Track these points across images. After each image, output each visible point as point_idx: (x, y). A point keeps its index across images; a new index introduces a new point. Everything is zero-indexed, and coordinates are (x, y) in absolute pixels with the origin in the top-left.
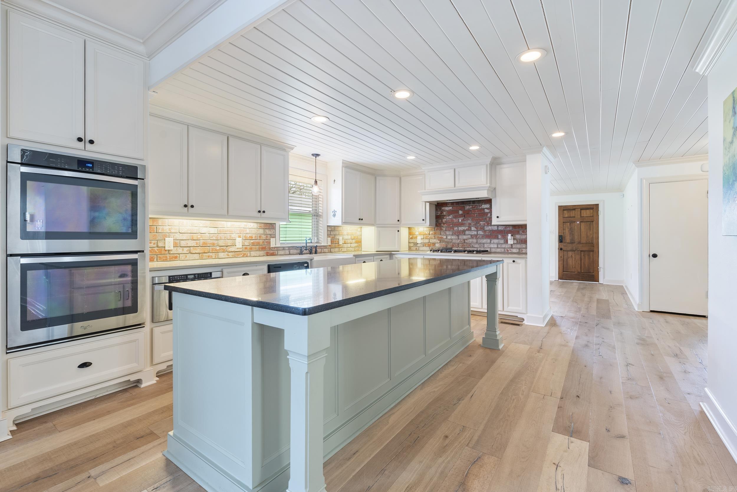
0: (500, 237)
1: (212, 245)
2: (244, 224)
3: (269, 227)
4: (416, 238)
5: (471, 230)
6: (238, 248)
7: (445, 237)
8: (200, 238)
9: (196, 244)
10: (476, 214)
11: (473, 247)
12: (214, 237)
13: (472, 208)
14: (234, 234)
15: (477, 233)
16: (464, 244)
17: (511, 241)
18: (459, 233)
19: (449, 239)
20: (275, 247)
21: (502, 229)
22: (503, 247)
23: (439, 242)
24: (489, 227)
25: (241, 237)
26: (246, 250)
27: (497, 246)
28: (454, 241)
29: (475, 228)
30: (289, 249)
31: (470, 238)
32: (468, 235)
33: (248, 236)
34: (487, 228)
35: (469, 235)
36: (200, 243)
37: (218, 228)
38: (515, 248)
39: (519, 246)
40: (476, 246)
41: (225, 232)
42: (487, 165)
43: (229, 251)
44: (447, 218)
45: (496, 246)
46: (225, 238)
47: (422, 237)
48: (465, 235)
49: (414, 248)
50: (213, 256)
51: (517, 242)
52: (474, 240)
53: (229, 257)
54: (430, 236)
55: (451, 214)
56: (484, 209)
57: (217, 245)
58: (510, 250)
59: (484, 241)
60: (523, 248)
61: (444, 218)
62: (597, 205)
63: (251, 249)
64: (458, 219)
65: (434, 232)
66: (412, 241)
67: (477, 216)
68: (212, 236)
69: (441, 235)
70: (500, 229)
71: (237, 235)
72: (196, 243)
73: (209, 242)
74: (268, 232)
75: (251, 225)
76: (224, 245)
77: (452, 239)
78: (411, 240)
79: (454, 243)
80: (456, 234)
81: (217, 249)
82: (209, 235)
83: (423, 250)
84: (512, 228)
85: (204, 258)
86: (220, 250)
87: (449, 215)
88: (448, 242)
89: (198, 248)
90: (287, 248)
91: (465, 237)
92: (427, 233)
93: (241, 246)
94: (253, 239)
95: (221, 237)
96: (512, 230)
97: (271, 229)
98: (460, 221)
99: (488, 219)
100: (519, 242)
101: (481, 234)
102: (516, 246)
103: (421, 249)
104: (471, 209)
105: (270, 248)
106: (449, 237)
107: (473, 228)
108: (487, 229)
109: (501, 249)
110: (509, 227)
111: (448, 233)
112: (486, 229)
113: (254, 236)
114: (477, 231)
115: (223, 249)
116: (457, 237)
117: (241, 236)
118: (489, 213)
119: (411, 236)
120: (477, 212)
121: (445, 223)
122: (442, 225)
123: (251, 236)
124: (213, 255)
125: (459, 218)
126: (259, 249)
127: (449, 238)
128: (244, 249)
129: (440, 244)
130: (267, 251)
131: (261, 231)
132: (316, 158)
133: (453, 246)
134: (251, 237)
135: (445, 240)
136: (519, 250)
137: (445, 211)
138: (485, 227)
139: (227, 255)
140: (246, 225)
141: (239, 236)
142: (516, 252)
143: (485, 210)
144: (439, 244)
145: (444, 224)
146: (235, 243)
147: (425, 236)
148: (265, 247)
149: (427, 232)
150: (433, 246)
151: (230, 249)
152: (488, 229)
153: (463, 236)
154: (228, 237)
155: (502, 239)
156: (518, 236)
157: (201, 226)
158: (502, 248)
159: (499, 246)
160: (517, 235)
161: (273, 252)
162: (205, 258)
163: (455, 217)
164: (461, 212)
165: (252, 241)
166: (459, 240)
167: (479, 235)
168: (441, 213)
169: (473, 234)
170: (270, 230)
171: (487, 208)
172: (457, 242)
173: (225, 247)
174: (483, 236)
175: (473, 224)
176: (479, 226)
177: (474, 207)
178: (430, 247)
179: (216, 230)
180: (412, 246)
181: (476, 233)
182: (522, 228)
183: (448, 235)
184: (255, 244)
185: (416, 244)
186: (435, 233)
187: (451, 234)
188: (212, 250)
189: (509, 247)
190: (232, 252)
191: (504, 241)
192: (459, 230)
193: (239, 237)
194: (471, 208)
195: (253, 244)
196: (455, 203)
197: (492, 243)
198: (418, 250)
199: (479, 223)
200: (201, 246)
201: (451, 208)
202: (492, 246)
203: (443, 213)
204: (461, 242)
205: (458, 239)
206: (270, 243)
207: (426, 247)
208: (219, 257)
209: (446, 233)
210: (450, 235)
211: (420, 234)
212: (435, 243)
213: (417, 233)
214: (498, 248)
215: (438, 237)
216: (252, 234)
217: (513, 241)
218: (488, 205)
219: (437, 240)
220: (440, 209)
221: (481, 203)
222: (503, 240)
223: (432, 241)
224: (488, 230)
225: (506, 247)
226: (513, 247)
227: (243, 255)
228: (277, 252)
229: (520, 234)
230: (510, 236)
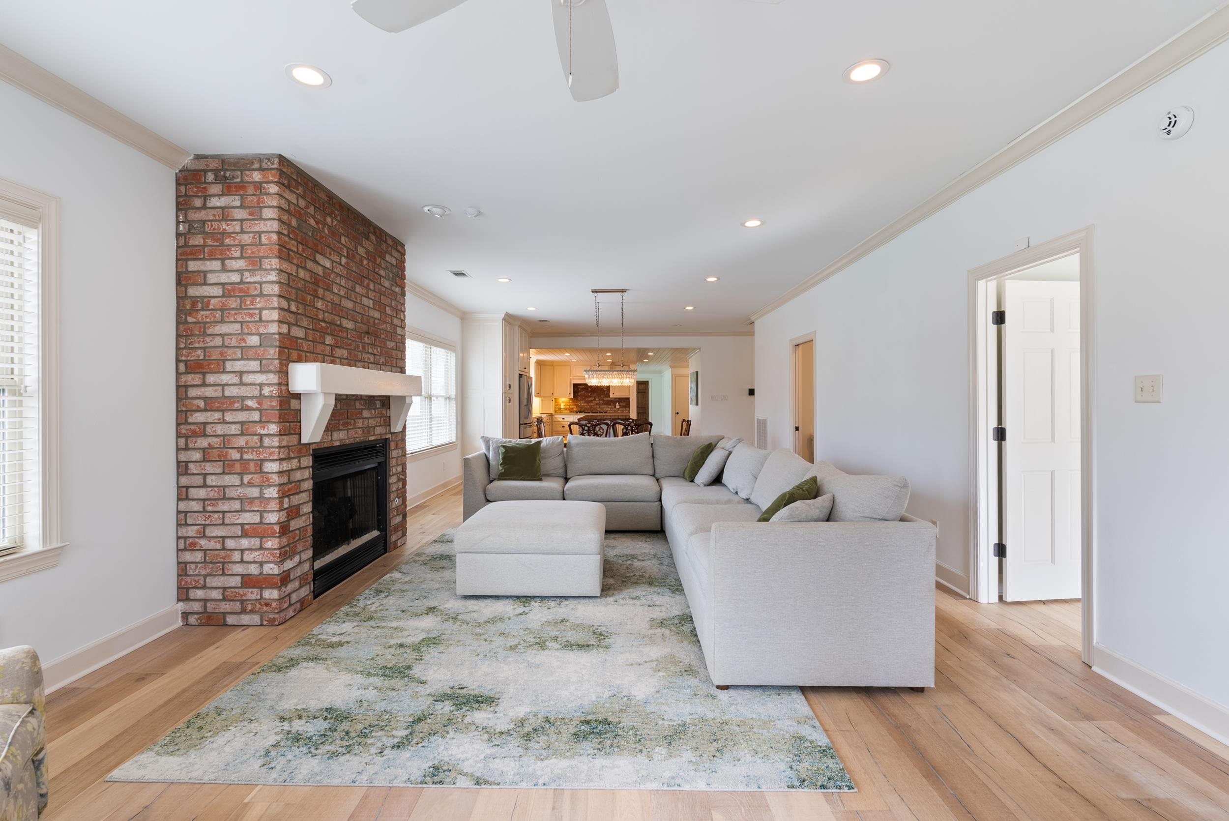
4: (560, 405)
5: (597, 400)
7: (580, 404)
10: (599, 391)
16: (592, 408)
17: (618, 407)
18: (588, 402)
29: (600, 400)
31: (595, 405)
32: (594, 403)
34: (605, 399)
38: (619, 410)
39: (622, 409)
40: (599, 409)
44: (581, 392)
48: (592, 402)
49: (559, 411)
52: (598, 406)
54: (570, 403)
55: (584, 390)
59: (603, 406)
61: (578, 394)
62: (648, 381)
66: (557, 407)
69: (577, 403)
70: (612, 400)
79: (586, 408)
84: (618, 400)
88: (582, 408)
91: (592, 404)
92: (567, 402)
98: (589, 395)
99: (605, 394)
103: (563, 412)
106: (582, 404)
114: (602, 401)
116: (587, 404)
119: (557, 404)
121: (580, 396)
122: (577, 398)
137: (578, 390)
143: (604, 389)
147: (566, 404)
156: (621, 404)
163: (586, 392)
164: (590, 390)
167: (600, 403)
168: (576, 391)
175: (595, 397)
178: (570, 411)
180: (557, 410)
185: (560, 409)
186: (573, 402)
189: (616, 410)
197: (608, 408)
199: (600, 396)
201: (583, 387)
207: (567, 411)
209: (580, 402)
211: (563, 402)
212: (575, 408)
213: (561, 402)
220: (576, 388)
223: (571, 406)
230: (617, 404)
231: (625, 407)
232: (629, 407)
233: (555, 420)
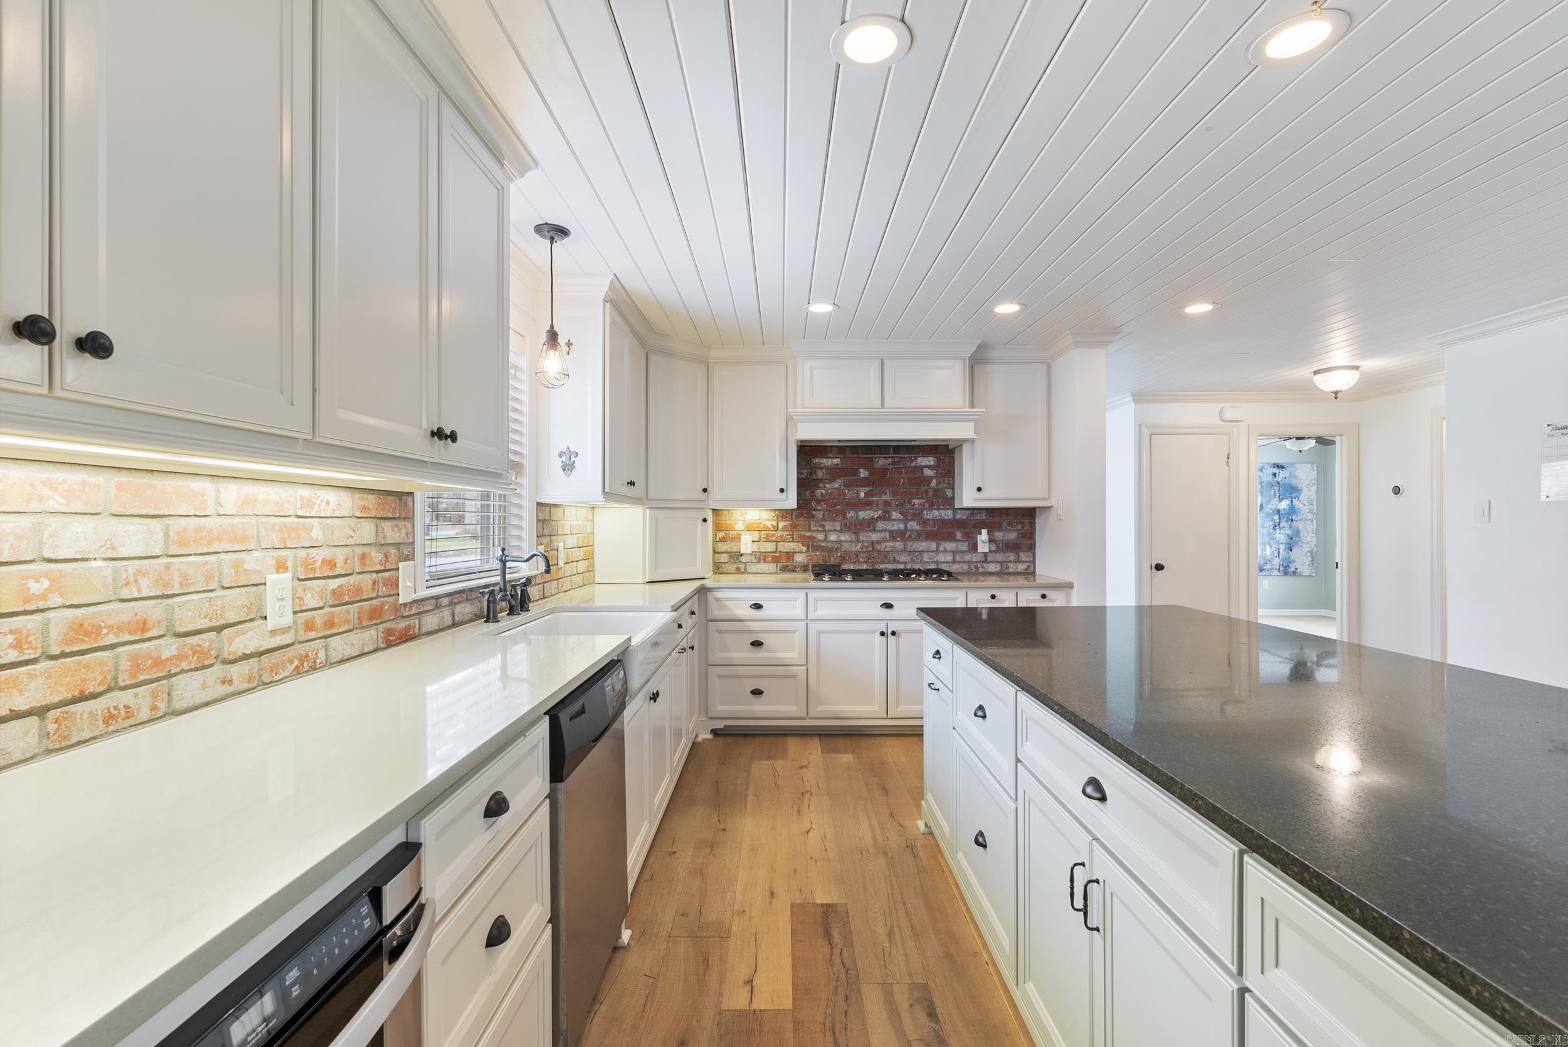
0: (959, 535)
1: (131, 633)
2: (302, 497)
3: (394, 512)
4: (738, 538)
5: (890, 519)
6: (273, 632)
7: (821, 537)
8: (44, 597)
9: (18, 645)
10: (902, 480)
11: (895, 561)
12: (144, 582)
13: (893, 463)
14: (257, 554)
15: (906, 527)
16: (872, 553)
17: (983, 547)
18: (859, 527)
19: (832, 541)
20: (415, 602)
21: (964, 517)
22: (966, 561)
23: (804, 549)
24: (934, 511)
25: (286, 569)
26: (312, 635)
27: (954, 557)
28: (846, 547)
29: (901, 513)
30: (451, 604)
31: (888, 539)
32: (882, 531)
33: (320, 555)
34: (931, 515)
35: (886, 530)
36: (45, 631)
37: (164, 519)
38: (992, 562)
39: (1000, 557)
40: (903, 558)
41: (210, 543)
42: (964, 360)
43: (231, 657)
44: (828, 486)
45: (949, 558)
46: (208, 577)
47: (756, 535)
48: (874, 530)
49: (732, 568)
50: (139, 709)
51: (998, 547)
52: (898, 543)
53: (231, 689)
54: (779, 534)
55: (840, 476)
56: (922, 468)
57: (161, 632)
58: (983, 567)
59: (923, 545)
60: (1010, 562)
61: (817, 487)
63: (330, 624)
64: (857, 491)
65: (791, 525)
66: (722, 547)
67: (903, 483)
68: (131, 572)
69: (809, 530)
70: (958, 517)
71: (270, 558)
72: (10, 639)
73: (112, 621)
74: (392, 533)
75: (328, 503)
76: (206, 623)
77: (840, 542)
78: (720, 544)
79: (846, 553)
80: (852, 527)
81: (165, 654)
82: (108, 573)
83: (759, 571)
84: (986, 516)
85: (74, 740)
86: (180, 657)
87: (831, 481)
88: (829, 550)
89: (32, 676)
90: (446, 601)
91: (875, 537)
92: (770, 526)
93: (288, 619)
94: (338, 571)
95: (185, 580)
96: (986, 519)
97: (399, 518)
98: (862, 495)
99: (931, 492)
100: (1001, 548)
101: (914, 528)
102: (995, 556)
103: (752, 568)
104: (890, 467)
105: (396, 608)
106: (833, 537)
107: (895, 515)
108: (928, 517)
109: (961, 564)
110: (980, 513)
111: (828, 525)
112: (926, 517)
113: (340, 555)
114: (906, 522)
115: (196, 650)
116: (853, 537)
117: (289, 564)
118: (934, 477)
119: (720, 535)
120: (906, 476)
121: (822, 501)
122: (813, 504)
123: (328, 557)
124: (140, 700)
125: (858, 486)
126: (359, 618)
127: (834, 540)
128: (301, 632)
129: (808, 554)
130: (386, 625)
131: (367, 531)
132: (552, 244)
133: (843, 558)
134: (330, 562)
135: (823, 544)
136: (1001, 565)
137: (821, 468)
138: (925, 512)
139: (224, 682)
140: (309, 503)
141: (278, 561)
142: (994, 570)
143: (925, 470)
144: (805, 554)
145: (819, 501)
146: (261, 605)
147: (764, 535)
148: (382, 605)
149: (769, 524)
150: (788, 560)
151: (237, 640)
152: (931, 518)
153: (870, 534)
154: (226, 570)
155: (964, 541)
156: (999, 535)
157: (51, 505)
158: (964, 562)
159: (958, 558)
160: (998, 531)
161: (407, 623)
162: (87, 735)
163: (849, 485)
164: (863, 473)
165: (334, 584)
166: (860, 544)
167: (910, 530)
168: (811, 474)
169: (895, 528)
170: (396, 526)
171: (929, 467)
172: (854, 549)
173: (213, 635)
174: (919, 534)
175: (894, 503)
176: (912, 509)
177: (898, 463)
178: (779, 565)
179: (160, 535)
180: (723, 561)
181: (902, 526)
182: (1008, 515)
183: (831, 531)
184: (347, 599)
185: (736, 556)
186: (793, 527)
187: (838, 528)
188: (136, 668)
189: (979, 559)
190: (246, 657)
191: (969, 544)
192: (861, 517)
193: (278, 572)
194: (889, 465)
195: (339, 600)
196: (848, 449)
197: (941, 551)
198: (743, 573)
199: (910, 502)
200: (55, 651)
201: (836, 461)
202: (941, 558)
203: (815, 473)
204: (864, 550)
205: (858, 541)
206: (397, 586)
207: (766, 565)
208: (178, 705)
209: (823, 526)
210: (835, 530)
211: (749, 528)
212: (793, 553)
213: (740, 526)
214: (954, 562)
215: (803, 537)
216: (335, 550)
217: (987, 545)
218: (931, 459)
219: (800, 545)
220: (809, 462)
221: (916, 454)
222: (967, 543)
223: (783, 546)
224: (931, 520)
225: (974, 560)
226: (990, 559)
227: (296, 663)
228: (417, 621)
229: (1003, 530)
230: (984, 535)
231: (1015, 547)
232: (1032, 548)
233: (717, 613)
